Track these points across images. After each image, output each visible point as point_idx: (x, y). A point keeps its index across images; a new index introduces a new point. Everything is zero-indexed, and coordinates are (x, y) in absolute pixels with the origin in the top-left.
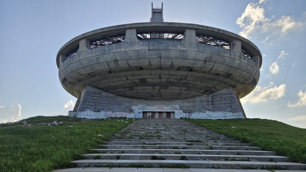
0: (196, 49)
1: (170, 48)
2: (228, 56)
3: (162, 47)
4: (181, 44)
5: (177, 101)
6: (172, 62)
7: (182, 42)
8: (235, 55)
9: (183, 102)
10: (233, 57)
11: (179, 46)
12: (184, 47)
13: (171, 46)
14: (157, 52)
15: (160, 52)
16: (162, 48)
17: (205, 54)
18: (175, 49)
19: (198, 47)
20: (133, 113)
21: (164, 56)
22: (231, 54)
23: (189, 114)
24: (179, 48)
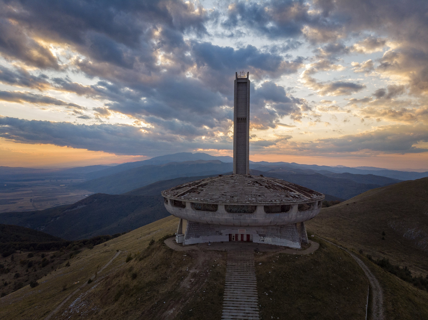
0: (264, 218)
3: (241, 218)
5: (255, 227)
8: (292, 216)
9: (259, 228)
12: (256, 217)
14: (238, 220)
18: (250, 219)
19: (265, 216)
20: (222, 235)
21: (243, 222)
23: (263, 238)
24: (252, 218)
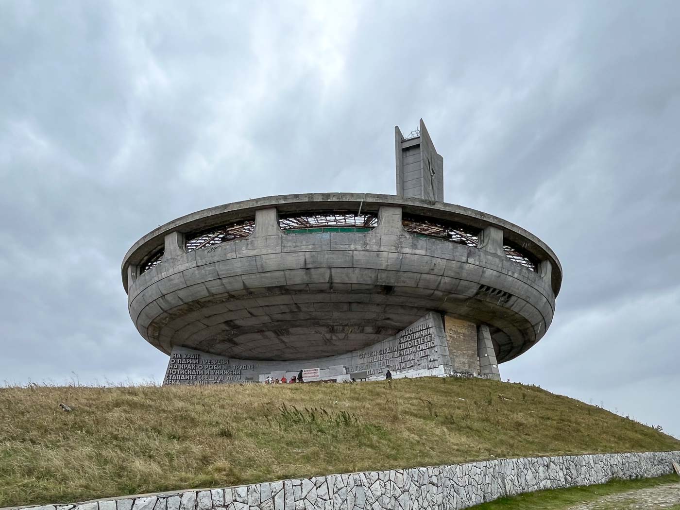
0: (278, 249)
1: (229, 256)
2: (359, 247)
3: (215, 257)
4: (248, 244)
5: (342, 357)
6: (243, 282)
7: (250, 240)
8: (379, 243)
9: (352, 357)
10: (375, 248)
11: (244, 248)
12: (255, 249)
13: (230, 253)
14: (210, 268)
15: (215, 266)
16: (216, 259)
17: (300, 254)
18: (238, 256)
19: (282, 242)
21: (223, 274)
22: (368, 242)
24: (245, 252)
